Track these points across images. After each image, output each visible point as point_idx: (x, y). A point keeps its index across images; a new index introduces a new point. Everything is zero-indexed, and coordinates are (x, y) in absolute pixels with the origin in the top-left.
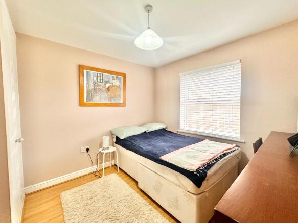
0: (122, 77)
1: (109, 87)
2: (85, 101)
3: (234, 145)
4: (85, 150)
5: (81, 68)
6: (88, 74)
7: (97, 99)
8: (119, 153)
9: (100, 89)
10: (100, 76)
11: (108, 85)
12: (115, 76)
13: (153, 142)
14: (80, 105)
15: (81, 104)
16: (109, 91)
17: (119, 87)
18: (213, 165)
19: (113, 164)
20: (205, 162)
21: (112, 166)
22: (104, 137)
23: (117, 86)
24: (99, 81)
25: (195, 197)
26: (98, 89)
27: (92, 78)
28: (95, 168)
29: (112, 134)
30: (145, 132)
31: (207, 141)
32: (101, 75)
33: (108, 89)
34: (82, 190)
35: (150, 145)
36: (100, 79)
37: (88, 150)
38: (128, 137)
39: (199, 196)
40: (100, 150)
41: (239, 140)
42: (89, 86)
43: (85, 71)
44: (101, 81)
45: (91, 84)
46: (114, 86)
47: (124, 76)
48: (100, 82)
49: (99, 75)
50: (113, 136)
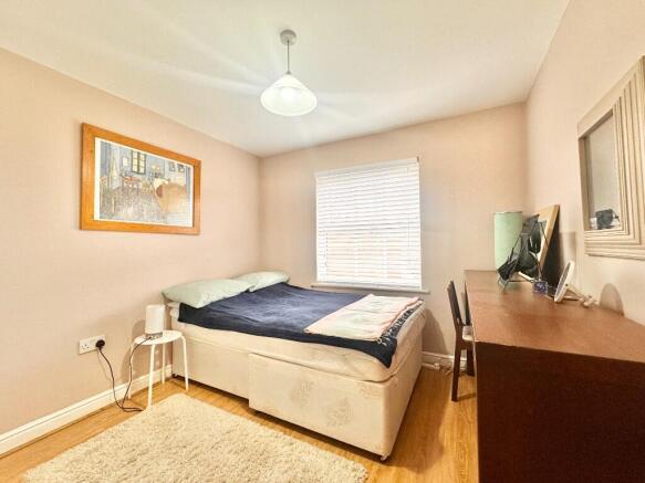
0: (192, 167)
1: (161, 187)
2: (97, 217)
3: (416, 298)
4: (93, 347)
5: (87, 133)
6: (106, 150)
7: (128, 214)
8: (190, 343)
9: (138, 190)
10: (138, 158)
11: (157, 183)
12: (176, 163)
13: (272, 308)
14: (81, 228)
15: (85, 223)
16: (160, 195)
17: (184, 189)
18: (399, 328)
19: (169, 375)
20: (387, 325)
21: (167, 380)
22: (150, 307)
23: (179, 187)
24: (135, 169)
25: (381, 386)
26: (134, 189)
27: (118, 161)
28: (121, 391)
29: (167, 300)
30: (247, 291)
31: (371, 297)
32: (142, 157)
33: (159, 192)
34: (96, 450)
35: (269, 314)
36: (138, 166)
37: (100, 344)
38: (212, 304)
39: (388, 384)
40: (139, 340)
41: (421, 290)
42: (110, 179)
43: (98, 141)
44: (142, 170)
45: (115, 174)
46: (172, 186)
47: (197, 165)
48: (138, 173)
49: (135, 156)
50: (170, 305)
